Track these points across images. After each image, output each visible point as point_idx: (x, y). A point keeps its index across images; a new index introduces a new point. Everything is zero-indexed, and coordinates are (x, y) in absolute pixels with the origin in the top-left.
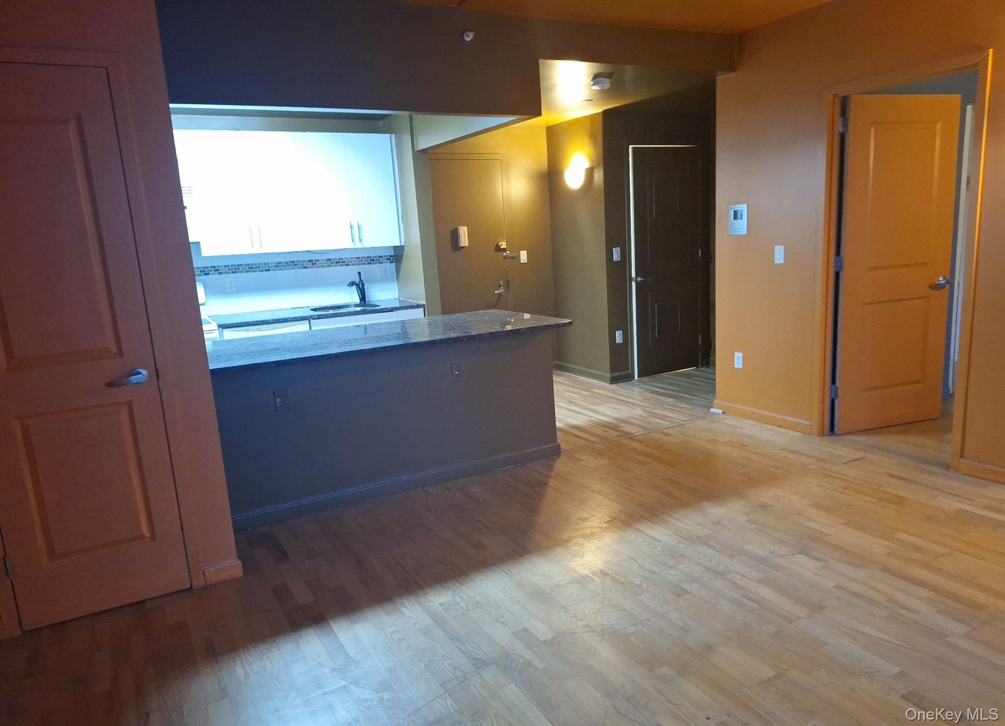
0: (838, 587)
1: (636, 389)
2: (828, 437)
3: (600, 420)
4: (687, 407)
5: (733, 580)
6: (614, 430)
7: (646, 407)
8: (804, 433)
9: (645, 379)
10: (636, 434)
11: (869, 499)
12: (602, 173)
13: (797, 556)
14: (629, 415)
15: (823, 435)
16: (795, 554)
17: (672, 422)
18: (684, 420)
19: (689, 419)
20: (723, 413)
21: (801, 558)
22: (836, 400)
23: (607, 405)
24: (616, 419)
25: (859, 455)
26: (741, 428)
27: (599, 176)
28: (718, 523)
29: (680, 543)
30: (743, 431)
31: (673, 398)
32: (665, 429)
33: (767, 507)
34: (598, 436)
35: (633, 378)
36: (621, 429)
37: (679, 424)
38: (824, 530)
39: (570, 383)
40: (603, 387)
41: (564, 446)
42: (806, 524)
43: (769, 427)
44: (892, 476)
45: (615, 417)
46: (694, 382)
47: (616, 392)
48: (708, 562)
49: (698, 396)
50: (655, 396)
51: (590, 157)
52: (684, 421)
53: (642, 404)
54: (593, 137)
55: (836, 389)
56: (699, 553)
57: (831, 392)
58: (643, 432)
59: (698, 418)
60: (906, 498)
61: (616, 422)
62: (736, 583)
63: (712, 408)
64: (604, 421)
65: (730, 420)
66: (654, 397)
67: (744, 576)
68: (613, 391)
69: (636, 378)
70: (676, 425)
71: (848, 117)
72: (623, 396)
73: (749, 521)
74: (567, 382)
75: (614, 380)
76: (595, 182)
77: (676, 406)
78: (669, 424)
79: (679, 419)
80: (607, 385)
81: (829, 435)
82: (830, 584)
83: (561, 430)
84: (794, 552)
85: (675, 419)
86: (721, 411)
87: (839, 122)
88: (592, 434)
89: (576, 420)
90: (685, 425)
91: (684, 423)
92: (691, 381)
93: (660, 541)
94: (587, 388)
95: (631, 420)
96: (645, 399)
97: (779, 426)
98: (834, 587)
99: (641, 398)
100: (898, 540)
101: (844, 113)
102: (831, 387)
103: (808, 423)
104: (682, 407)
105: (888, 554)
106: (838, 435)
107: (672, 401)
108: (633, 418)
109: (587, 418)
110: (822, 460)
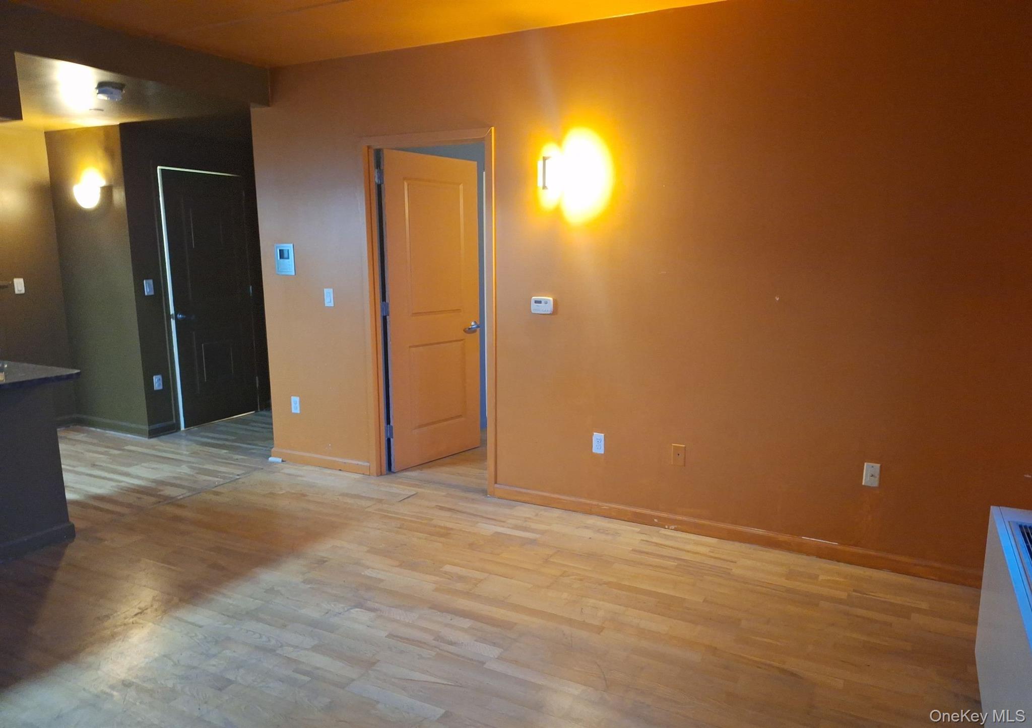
0: (391, 636)
1: (184, 442)
2: (386, 476)
3: (133, 484)
4: (242, 458)
5: (285, 655)
6: (151, 495)
7: (193, 463)
8: (363, 474)
9: (194, 429)
10: (179, 498)
11: (421, 535)
12: (123, 194)
13: (352, 611)
14: (171, 475)
15: (381, 475)
16: (351, 609)
17: (224, 478)
18: (238, 473)
19: (244, 472)
20: (283, 461)
21: (356, 613)
22: (392, 440)
23: (143, 464)
24: (154, 481)
25: (413, 491)
26: (301, 476)
27: (119, 196)
28: (271, 591)
29: (225, 624)
30: (304, 479)
31: (227, 450)
32: (216, 486)
33: (325, 562)
34: (129, 506)
35: (179, 428)
36: (159, 493)
37: (232, 479)
38: (379, 576)
39: (95, 441)
40: (138, 443)
41: (78, 524)
42: (363, 573)
43: (329, 471)
44: (442, 508)
45: (154, 479)
46: (252, 428)
47: (156, 447)
48: (258, 640)
49: (254, 445)
50: (207, 449)
51: (106, 174)
52: (238, 475)
53: (190, 459)
54: (109, 152)
55: (391, 428)
56: (247, 631)
57: (387, 431)
58: (188, 494)
59: (255, 469)
60: (451, 529)
61: (153, 485)
62: (288, 658)
63: (270, 456)
64: (138, 485)
65: (290, 469)
66: (205, 450)
67: (297, 647)
68: (153, 447)
69: (183, 428)
70: (228, 481)
71: (383, 170)
72: (165, 451)
73: (304, 582)
74: (90, 440)
75: (154, 433)
76: (115, 201)
77: (231, 459)
78: (221, 481)
79: (233, 474)
80: (144, 440)
81: (387, 474)
82: (383, 634)
83: (76, 503)
84: (349, 608)
85: (228, 473)
86: (280, 460)
87: (375, 173)
88: (122, 504)
89: (100, 488)
90: (240, 480)
91: (238, 477)
92: (248, 428)
93: (201, 627)
94: (118, 445)
95: (174, 481)
96: (194, 454)
97: (340, 470)
98: (386, 637)
99: (188, 453)
100: (446, 573)
101: (378, 165)
102: (386, 427)
103: (367, 464)
104: (237, 459)
105: (436, 590)
106: (394, 473)
107: (226, 453)
108: (175, 478)
109: (114, 484)
110: (380, 501)
